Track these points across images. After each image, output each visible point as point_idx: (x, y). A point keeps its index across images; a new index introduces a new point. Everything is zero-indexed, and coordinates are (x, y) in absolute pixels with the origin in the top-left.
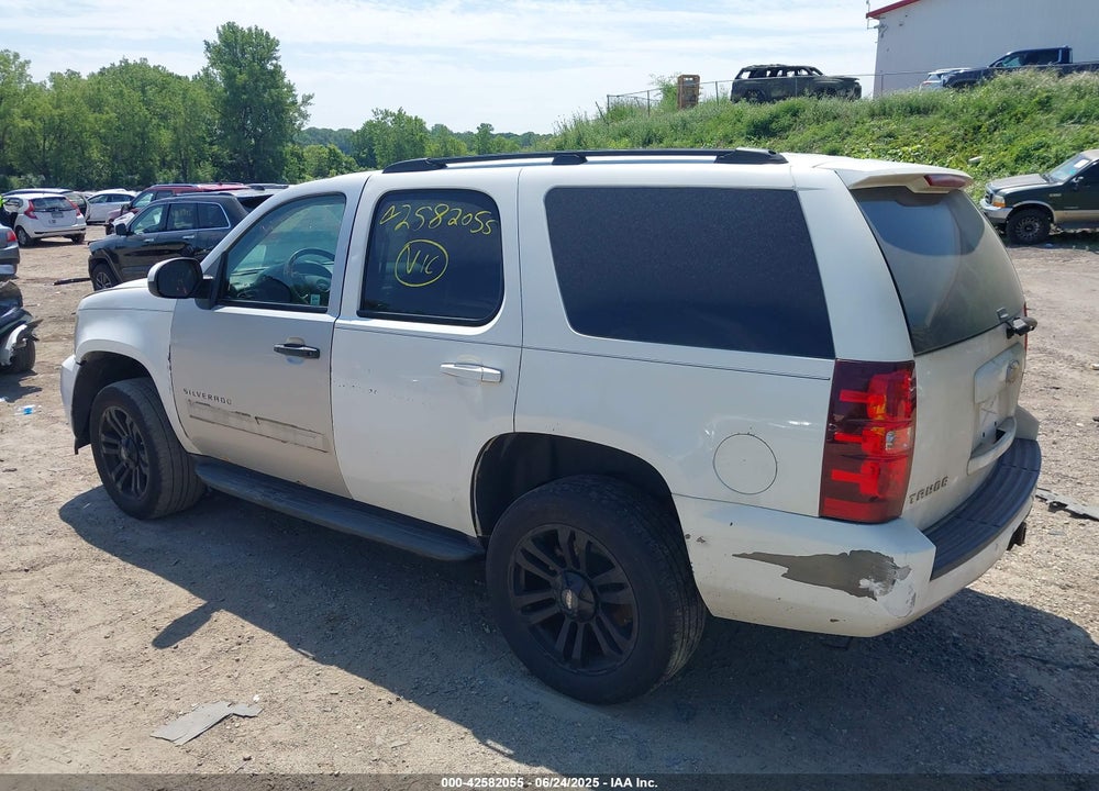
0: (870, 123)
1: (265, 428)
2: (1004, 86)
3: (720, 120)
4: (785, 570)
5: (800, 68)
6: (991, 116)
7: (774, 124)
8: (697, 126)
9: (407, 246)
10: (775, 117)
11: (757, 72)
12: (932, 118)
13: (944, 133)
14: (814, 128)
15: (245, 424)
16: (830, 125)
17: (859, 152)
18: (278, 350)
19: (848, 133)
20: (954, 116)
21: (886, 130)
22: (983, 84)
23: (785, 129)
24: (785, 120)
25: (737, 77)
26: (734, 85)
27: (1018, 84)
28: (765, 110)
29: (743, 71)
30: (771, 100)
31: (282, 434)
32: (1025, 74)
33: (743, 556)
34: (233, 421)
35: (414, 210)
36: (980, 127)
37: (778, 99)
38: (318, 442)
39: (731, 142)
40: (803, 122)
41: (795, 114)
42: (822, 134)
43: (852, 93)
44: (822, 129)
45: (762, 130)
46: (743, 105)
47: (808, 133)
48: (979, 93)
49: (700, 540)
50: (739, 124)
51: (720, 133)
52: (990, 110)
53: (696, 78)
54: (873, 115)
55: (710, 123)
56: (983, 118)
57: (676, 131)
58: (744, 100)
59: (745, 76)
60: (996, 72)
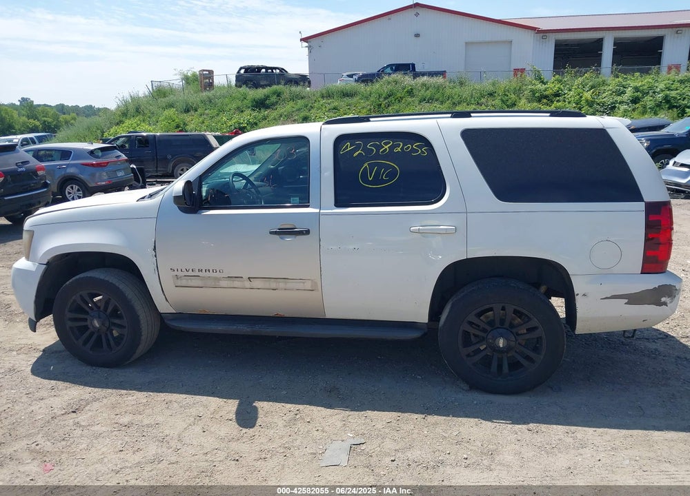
0: (322, 102)
1: (256, 283)
2: (389, 83)
3: (233, 99)
4: (626, 301)
5: (275, 68)
6: (385, 98)
7: (268, 101)
8: (219, 102)
9: (366, 165)
10: (267, 97)
11: (249, 69)
12: (355, 99)
13: (363, 108)
14: (291, 103)
15: (237, 283)
16: (300, 103)
17: (320, 118)
18: (271, 233)
19: (311, 106)
20: (367, 98)
21: (333, 105)
22: (377, 81)
23: (274, 104)
24: (274, 99)
25: (238, 72)
26: (237, 77)
27: (396, 82)
28: (260, 93)
29: (241, 69)
30: (263, 87)
31: (273, 285)
32: (397, 76)
33: (607, 298)
34: (224, 283)
35: (365, 145)
36: (381, 105)
37: (266, 86)
38: (308, 285)
39: (242, 111)
40: (284, 100)
41: (279, 95)
42: (297, 107)
43: (307, 84)
44: (296, 104)
45: (260, 104)
46: (244, 89)
47: (288, 107)
48: (377, 86)
49: (584, 295)
50: (245, 101)
51: (234, 106)
52: (384, 95)
53: (211, 72)
54: (323, 97)
55: (227, 100)
56: (381, 100)
57: (205, 104)
58: (244, 86)
59: (242, 71)
60: (383, 75)
